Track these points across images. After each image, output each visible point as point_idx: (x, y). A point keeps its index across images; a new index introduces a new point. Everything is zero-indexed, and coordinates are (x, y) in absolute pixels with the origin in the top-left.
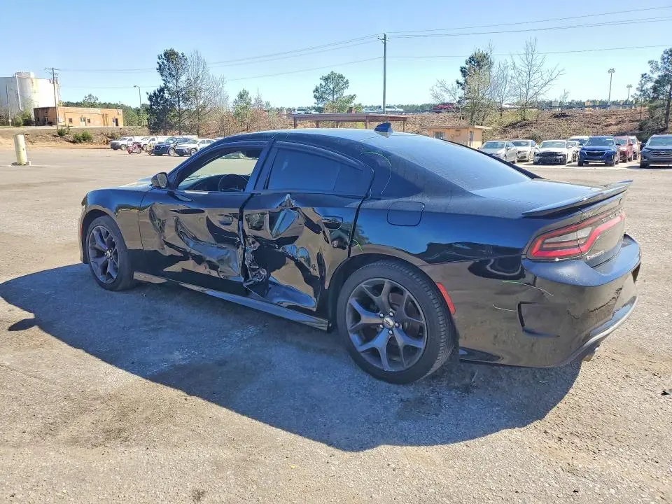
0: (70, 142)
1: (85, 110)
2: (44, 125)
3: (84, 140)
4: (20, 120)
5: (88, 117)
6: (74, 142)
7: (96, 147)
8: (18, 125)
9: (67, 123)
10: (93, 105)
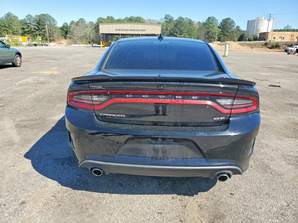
0: (269, 48)
1: (283, 33)
2: (262, 40)
3: (276, 47)
4: (252, 38)
5: (283, 36)
6: (271, 48)
7: (281, 51)
8: (251, 41)
9: (273, 39)
10: (288, 31)
